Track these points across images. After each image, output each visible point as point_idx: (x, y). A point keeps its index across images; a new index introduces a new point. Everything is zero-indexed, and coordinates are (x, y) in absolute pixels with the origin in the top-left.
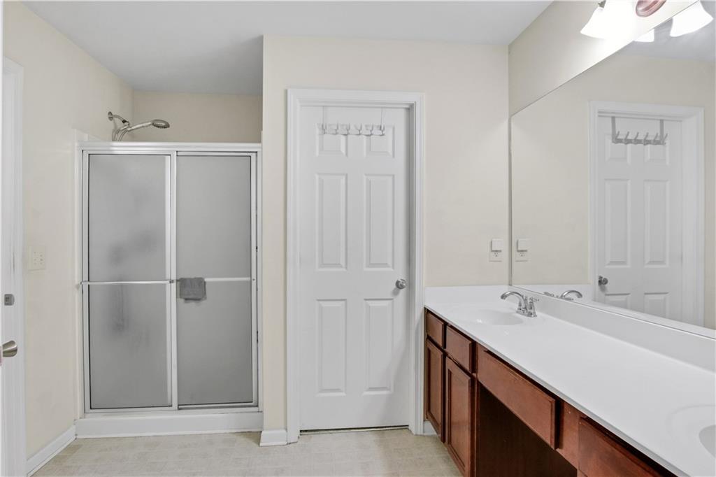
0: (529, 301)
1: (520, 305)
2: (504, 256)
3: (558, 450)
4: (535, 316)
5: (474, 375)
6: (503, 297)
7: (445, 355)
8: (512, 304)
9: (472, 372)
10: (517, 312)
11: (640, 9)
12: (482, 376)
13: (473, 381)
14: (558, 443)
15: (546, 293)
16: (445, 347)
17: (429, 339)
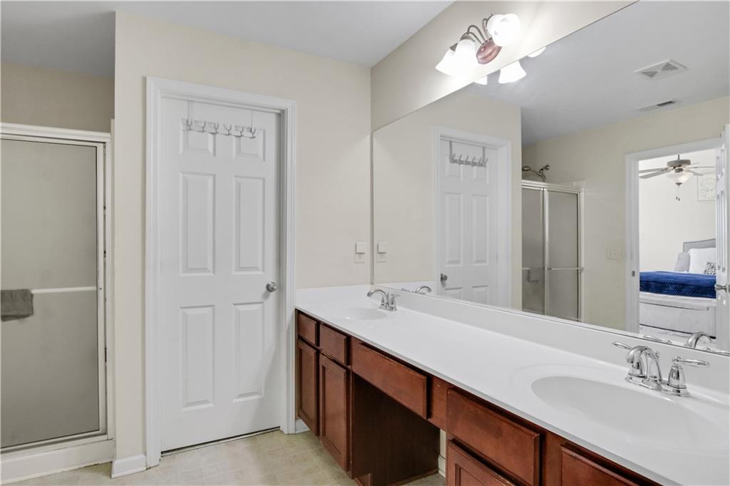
0: (390, 297)
1: (383, 301)
2: (367, 257)
3: (429, 420)
4: (396, 310)
5: (349, 367)
6: (369, 294)
7: (318, 352)
8: (376, 301)
9: (348, 365)
10: (381, 308)
11: (480, 57)
12: (356, 368)
13: (348, 372)
14: (429, 414)
15: (403, 290)
16: (318, 344)
17: (300, 338)
